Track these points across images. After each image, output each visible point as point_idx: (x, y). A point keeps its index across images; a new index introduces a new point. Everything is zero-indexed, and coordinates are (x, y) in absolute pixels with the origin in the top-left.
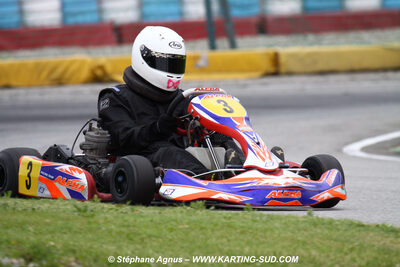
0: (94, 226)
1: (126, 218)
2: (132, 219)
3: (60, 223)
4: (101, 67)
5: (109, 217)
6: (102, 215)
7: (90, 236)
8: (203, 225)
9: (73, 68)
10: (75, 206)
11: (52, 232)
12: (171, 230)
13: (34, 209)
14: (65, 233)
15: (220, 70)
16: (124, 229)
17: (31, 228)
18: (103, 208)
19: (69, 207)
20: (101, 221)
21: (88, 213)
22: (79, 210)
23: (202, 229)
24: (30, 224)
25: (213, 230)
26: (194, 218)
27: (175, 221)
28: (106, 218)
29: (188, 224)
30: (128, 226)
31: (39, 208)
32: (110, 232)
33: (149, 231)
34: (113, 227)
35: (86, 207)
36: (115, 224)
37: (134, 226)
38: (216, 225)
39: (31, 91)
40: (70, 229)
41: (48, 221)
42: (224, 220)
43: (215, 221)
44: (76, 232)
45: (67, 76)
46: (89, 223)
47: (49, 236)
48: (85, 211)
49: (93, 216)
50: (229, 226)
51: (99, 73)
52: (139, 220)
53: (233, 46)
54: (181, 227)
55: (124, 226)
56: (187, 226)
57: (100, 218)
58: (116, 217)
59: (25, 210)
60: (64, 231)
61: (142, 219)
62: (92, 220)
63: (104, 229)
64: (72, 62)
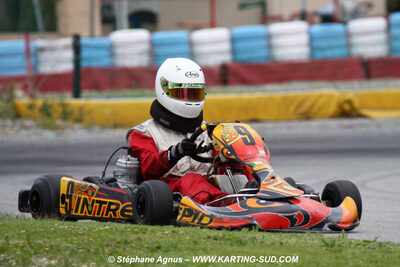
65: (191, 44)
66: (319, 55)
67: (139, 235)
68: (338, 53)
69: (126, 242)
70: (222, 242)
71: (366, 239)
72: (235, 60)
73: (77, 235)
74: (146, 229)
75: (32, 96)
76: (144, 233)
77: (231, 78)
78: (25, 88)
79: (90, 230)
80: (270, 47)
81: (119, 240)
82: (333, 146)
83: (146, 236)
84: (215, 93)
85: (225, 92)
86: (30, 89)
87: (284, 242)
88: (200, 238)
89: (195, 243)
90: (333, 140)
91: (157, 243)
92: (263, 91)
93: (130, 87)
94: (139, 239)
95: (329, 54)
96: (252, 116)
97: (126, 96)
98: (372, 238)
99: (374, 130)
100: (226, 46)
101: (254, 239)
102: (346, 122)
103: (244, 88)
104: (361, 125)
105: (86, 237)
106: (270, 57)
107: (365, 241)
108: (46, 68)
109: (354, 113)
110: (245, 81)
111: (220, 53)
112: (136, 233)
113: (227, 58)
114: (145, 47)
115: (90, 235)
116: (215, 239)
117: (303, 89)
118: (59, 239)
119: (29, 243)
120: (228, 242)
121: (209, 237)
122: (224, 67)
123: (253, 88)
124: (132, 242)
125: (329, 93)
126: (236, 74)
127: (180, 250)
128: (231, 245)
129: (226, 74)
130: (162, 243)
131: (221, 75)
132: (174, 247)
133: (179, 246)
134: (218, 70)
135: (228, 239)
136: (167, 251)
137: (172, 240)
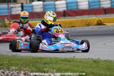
1: (108, 64)
3: (89, 65)
4: (100, 21)
6: (101, 63)
7: (97, 69)
9: (92, 21)
10: (93, 60)
11: (87, 68)
13: (81, 61)
14: (90, 68)
16: (107, 67)
17: (81, 67)
19: (91, 61)
20: (100, 65)
21: (97, 62)
24: (81, 65)
28: (102, 64)
31: (83, 61)
32: (103, 68)
34: (104, 66)
37: (110, 66)
39: (80, 27)
40: (92, 67)
41: (85, 64)
44: (93, 68)
45: (90, 23)
46: (97, 65)
47: (86, 69)
48: (96, 62)
49: (98, 63)
51: (99, 22)
55: (107, 66)
58: (105, 64)
59: (79, 62)
61: (112, 64)
62: (98, 64)
63: (101, 67)
64: (92, 19)
65: (55, 5)
66: (91, 7)
68: (97, 7)
69: (37, 62)
70: (64, 61)
71: (105, 59)
72: (67, 9)
73: (23, 60)
75: (10, 21)
77: (66, 15)
78: (8, 19)
79: (27, 59)
80: (77, 5)
81: (35, 61)
82: (96, 33)
83: (43, 60)
84: (62, 19)
85: (64, 19)
86: (9, 19)
87: (82, 61)
88: (58, 60)
89: (57, 62)
90: (96, 31)
91: (46, 62)
92: (76, 18)
94: (41, 61)
95: (94, 7)
96: (73, 25)
97: (37, 20)
98: (107, 59)
99: (107, 28)
100: (65, 6)
102: (99, 26)
103: (70, 17)
104: (104, 27)
105: (26, 61)
106: (77, 8)
107: (105, 60)
108: (14, 13)
109: (102, 24)
111: (63, 7)
112: (40, 59)
113: (65, 9)
114: (42, 6)
115: (26, 60)
116: (62, 60)
117: (87, 17)
118: (18, 61)
119: (9, 63)
121: (61, 60)
122: (64, 11)
123: (72, 17)
124: (39, 62)
125: (94, 18)
126: (68, 13)
127: (52, 64)
128: (67, 62)
129: (65, 13)
130: (47, 62)
131: (64, 14)
132: (51, 63)
133: (52, 63)
134: (63, 12)
135: (66, 60)
136: (49, 64)
137: (50, 61)
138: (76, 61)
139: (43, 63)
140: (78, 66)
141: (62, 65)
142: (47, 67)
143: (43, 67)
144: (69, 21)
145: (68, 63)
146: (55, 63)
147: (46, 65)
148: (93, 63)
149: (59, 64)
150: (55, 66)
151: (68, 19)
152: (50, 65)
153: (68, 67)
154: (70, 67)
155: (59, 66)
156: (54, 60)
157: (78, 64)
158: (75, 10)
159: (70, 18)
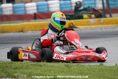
0: (71, 70)
1: (80, 68)
2: (82, 68)
3: (61, 70)
4: (72, 23)
5: (75, 68)
8: (103, 70)
10: (65, 65)
11: (59, 72)
12: (94, 71)
13: (53, 66)
15: (107, 24)
16: (79, 71)
18: (73, 65)
19: (63, 65)
20: (73, 69)
22: (66, 66)
23: (103, 71)
24: (52, 70)
25: (106, 71)
26: (100, 68)
27: (95, 69)
28: (74, 68)
29: (98, 69)
30: (81, 70)
33: (87, 72)
34: (76, 71)
35: (68, 65)
36: (77, 70)
37: (83, 70)
38: (107, 70)
40: (64, 72)
41: (57, 69)
42: (109, 68)
43: (106, 68)
46: (69, 70)
48: (68, 66)
49: (70, 67)
50: (111, 70)
51: (71, 25)
52: (84, 68)
53: (111, 16)
54: (96, 70)
55: (79, 70)
56: (98, 70)
57: (72, 68)
58: (77, 68)
59: (50, 66)
60: (62, 72)
61: (85, 68)
62: (70, 69)
63: (74, 71)
65: (25, 7)
66: (63, 10)
67: (11, 64)
68: (68, 9)
69: (7, 67)
70: (35, 66)
72: (38, 12)
74: (13, 63)
76: (12, 64)
77: (37, 17)
80: (48, 8)
81: (5, 66)
83: (13, 65)
84: (33, 22)
85: (35, 22)
89: (28, 66)
91: (16, 66)
92: (47, 21)
93: (7, 20)
94: (11, 66)
95: (66, 9)
97: (6, 23)
99: (80, 31)
100: (35, 8)
101: (45, 65)
104: (76, 30)
106: (48, 11)
109: (73, 27)
110: (41, 18)
111: (34, 10)
112: (10, 64)
113: (36, 11)
114: (11, 8)
116: (33, 65)
120: (37, 66)
121: (31, 65)
122: (35, 14)
123: (43, 20)
124: (9, 66)
126: (39, 16)
127: (23, 69)
128: (38, 67)
129: (36, 16)
130: (18, 67)
131: (34, 16)
132: (21, 68)
133: (23, 67)
134: (33, 15)
135: (37, 65)
136: (19, 69)
137: (20, 66)
138: (47, 66)
139: (13, 68)
140: (50, 71)
141: (33, 70)
142: (18, 72)
143: (13, 72)
144: (40, 24)
145: (40, 67)
146: (25, 68)
147: (17, 70)
148: (65, 67)
149: (30, 68)
150: (26, 71)
151: (39, 21)
152: (21, 70)
153: (39, 71)
154: (41, 71)
155: (30, 71)
156: (25, 65)
157: (49, 68)
158: (46, 12)
159: (40, 21)
